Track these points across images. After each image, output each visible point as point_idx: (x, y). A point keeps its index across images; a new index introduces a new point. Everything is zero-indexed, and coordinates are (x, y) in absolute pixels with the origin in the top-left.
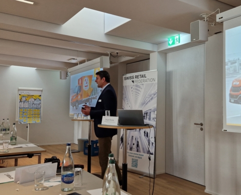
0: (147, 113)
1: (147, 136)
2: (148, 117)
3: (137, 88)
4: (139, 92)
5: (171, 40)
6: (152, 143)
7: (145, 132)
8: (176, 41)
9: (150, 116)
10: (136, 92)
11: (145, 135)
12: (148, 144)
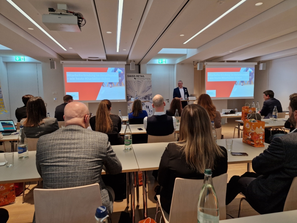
0: (147, 96)
1: (148, 108)
2: (148, 98)
3: (139, 83)
4: (140, 85)
5: (160, 60)
6: (152, 111)
7: (146, 106)
8: (163, 62)
9: (149, 98)
10: (138, 85)
11: (146, 108)
12: (149, 112)
